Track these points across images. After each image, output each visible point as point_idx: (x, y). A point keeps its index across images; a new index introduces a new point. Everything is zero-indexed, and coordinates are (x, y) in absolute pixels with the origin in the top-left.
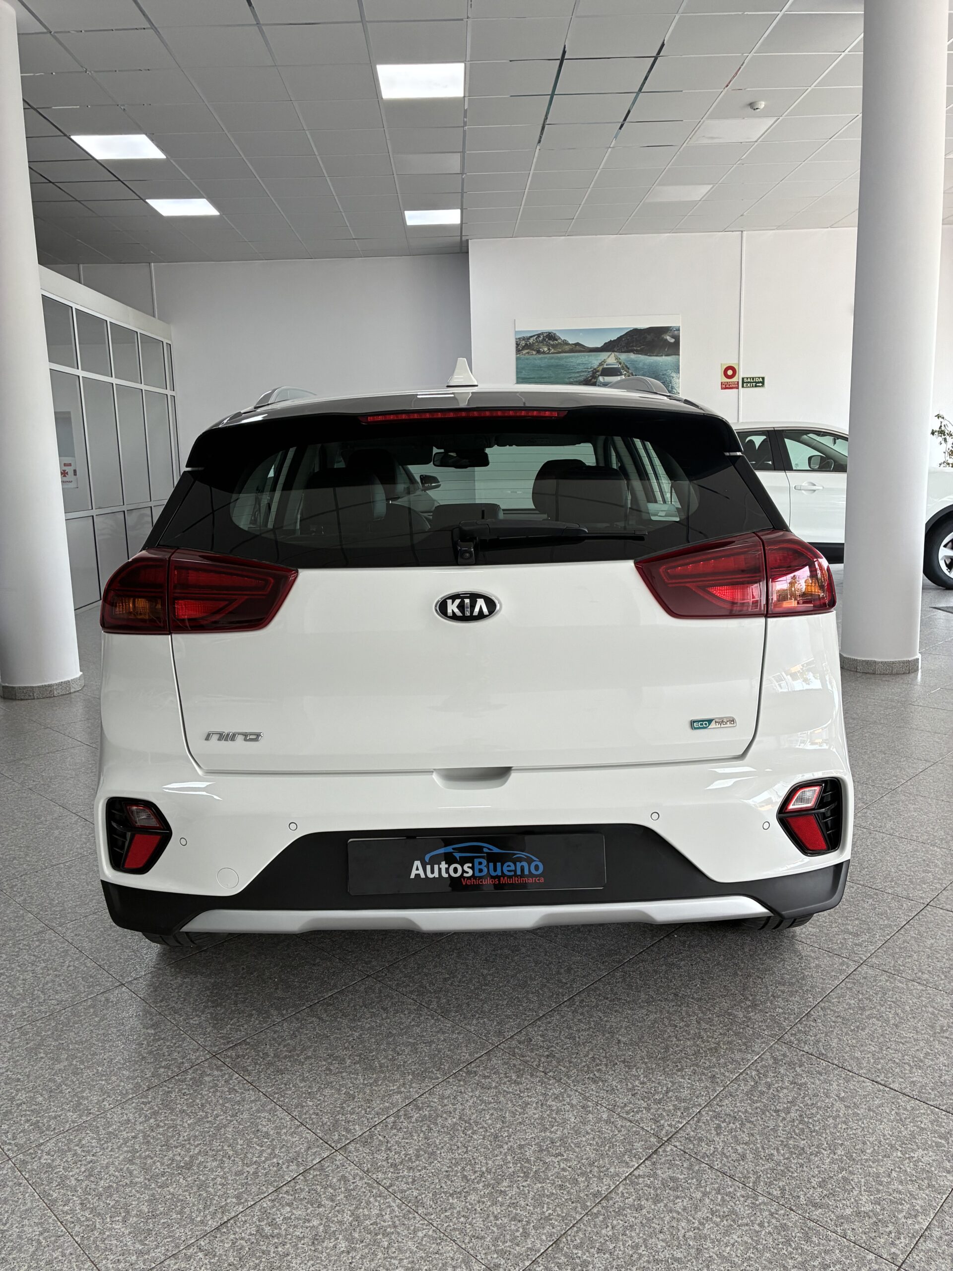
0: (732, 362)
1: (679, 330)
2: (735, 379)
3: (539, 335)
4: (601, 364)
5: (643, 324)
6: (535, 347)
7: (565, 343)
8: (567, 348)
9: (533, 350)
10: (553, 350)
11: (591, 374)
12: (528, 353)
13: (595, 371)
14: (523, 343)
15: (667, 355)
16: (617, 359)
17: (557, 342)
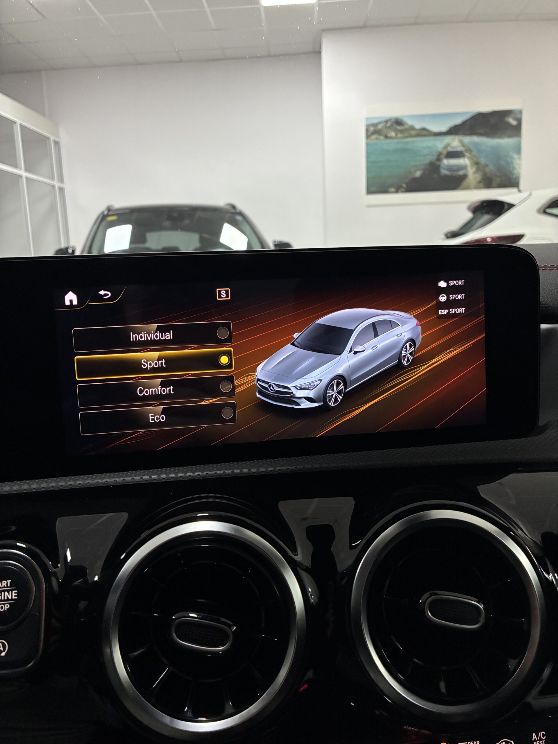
1: (521, 113)
3: (387, 121)
4: (446, 147)
5: (487, 109)
6: (383, 132)
7: (412, 128)
8: (413, 132)
9: (381, 135)
10: (400, 135)
11: (436, 157)
12: (376, 138)
13: (440, 154)
14: (372, 129)
15: (510, 136)
16: (461, 142)
17: (403, 127)
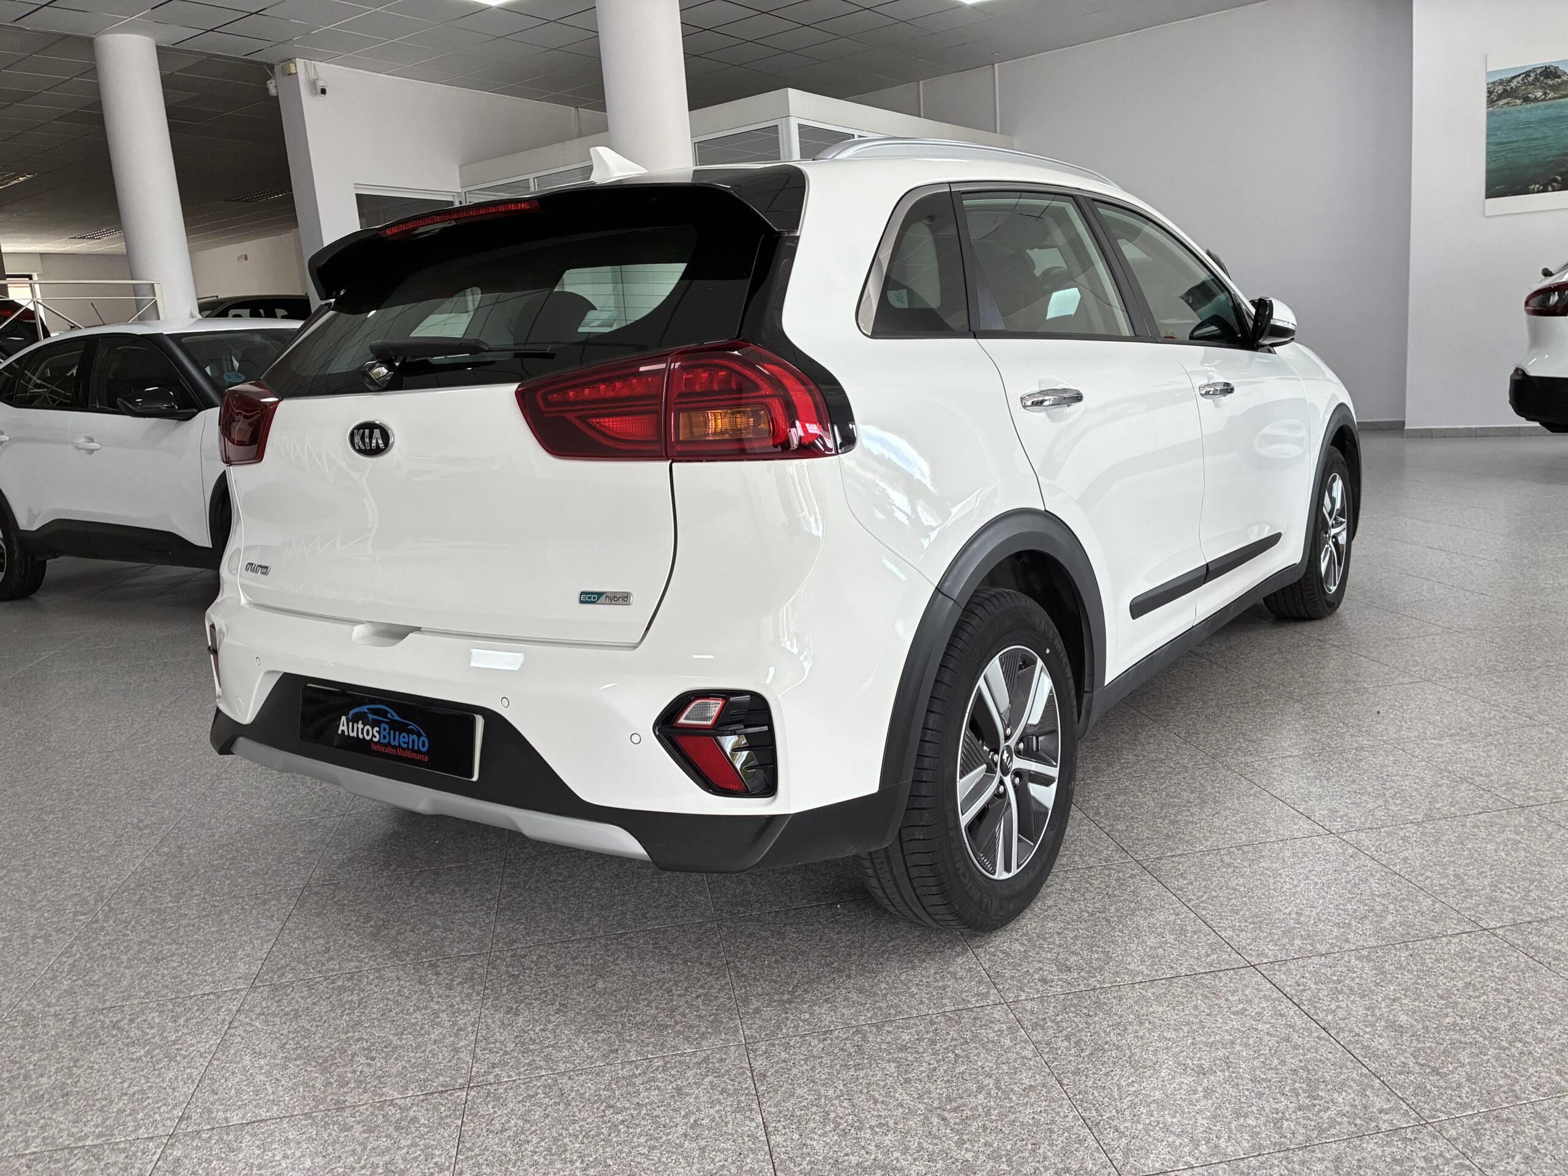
3: (1527, 74)
6: (1521, 93)
9: (1517, 98)
10: (1551, 95)
14: (1500, 89)
17: (1559, 80)
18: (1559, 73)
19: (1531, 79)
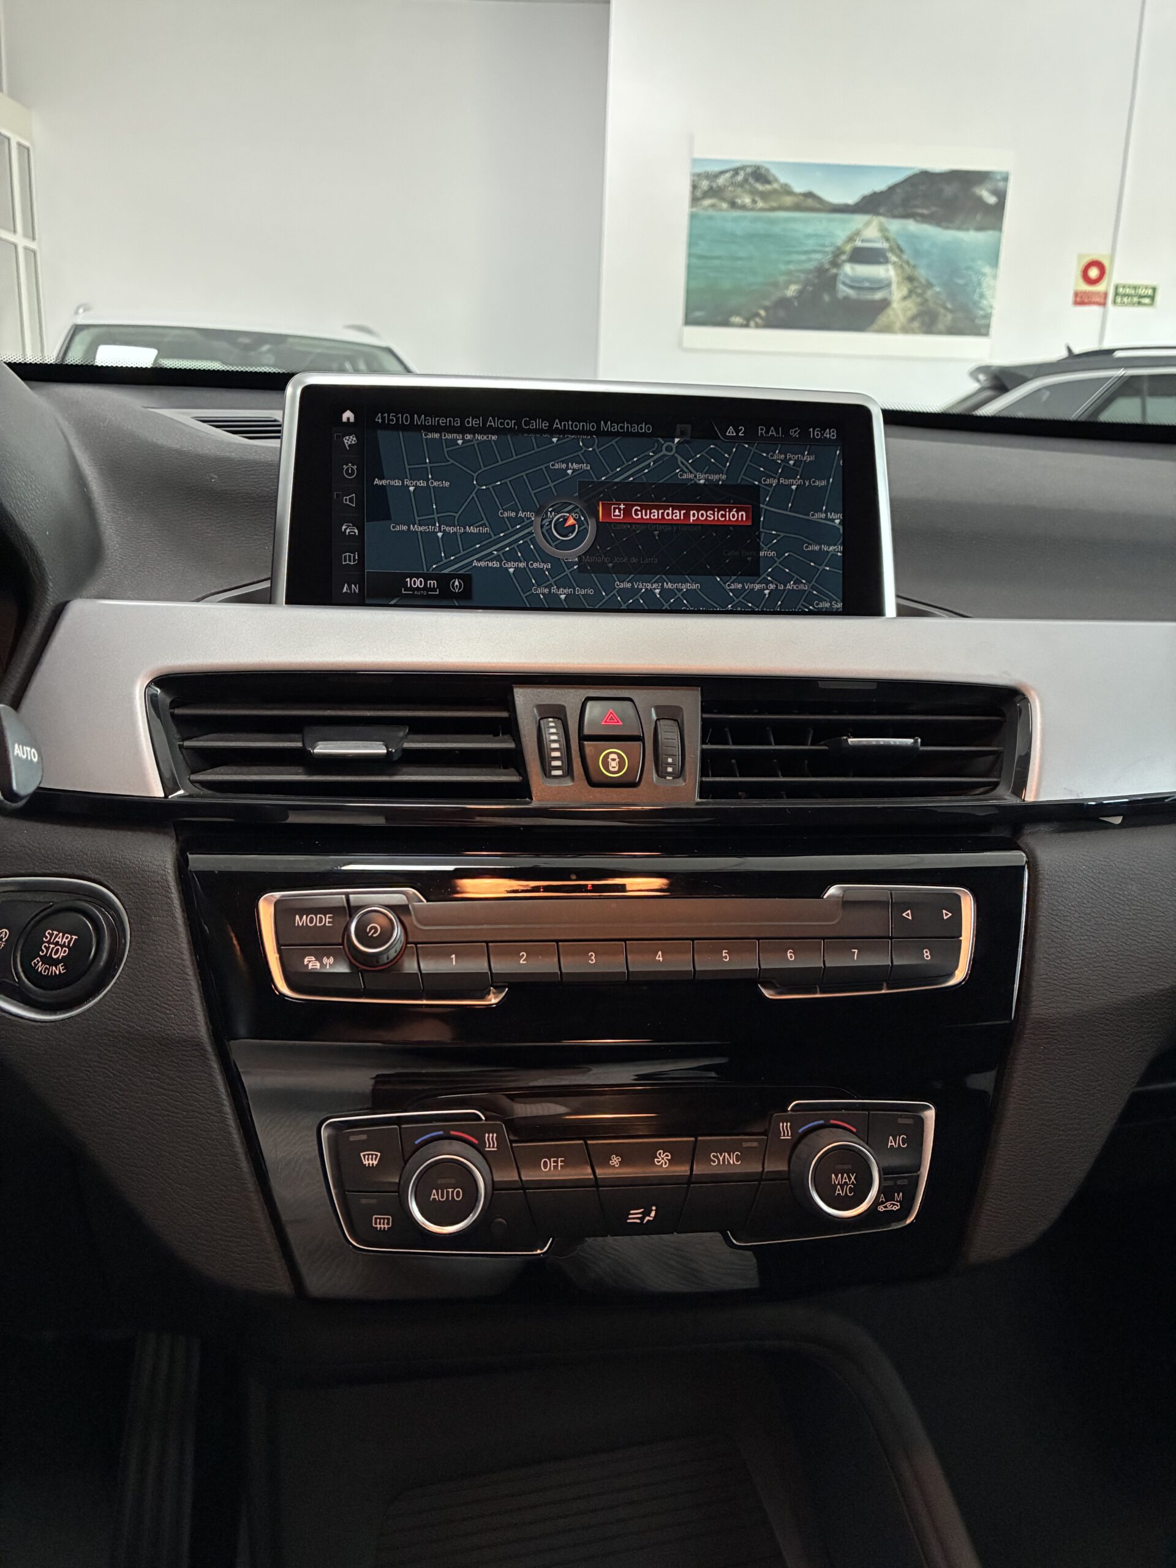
0: (1100, 253)
1: (1006, 179)
2: (1100, 288)
3: (736, 171)
4: (851, 239)
5: (939, 164)
6: (728, 194)
7: (787, 191)
8: (788, 200)
9: (723, 199)
10: (760, 204)
11: (830, 256)
12: (713, 206)
13: (839, 251)
14: (705, 184)
15: (980, 228)
16: (883, 230)
17: (768, 187)
18: (771, 178)
19: (740, 178)
